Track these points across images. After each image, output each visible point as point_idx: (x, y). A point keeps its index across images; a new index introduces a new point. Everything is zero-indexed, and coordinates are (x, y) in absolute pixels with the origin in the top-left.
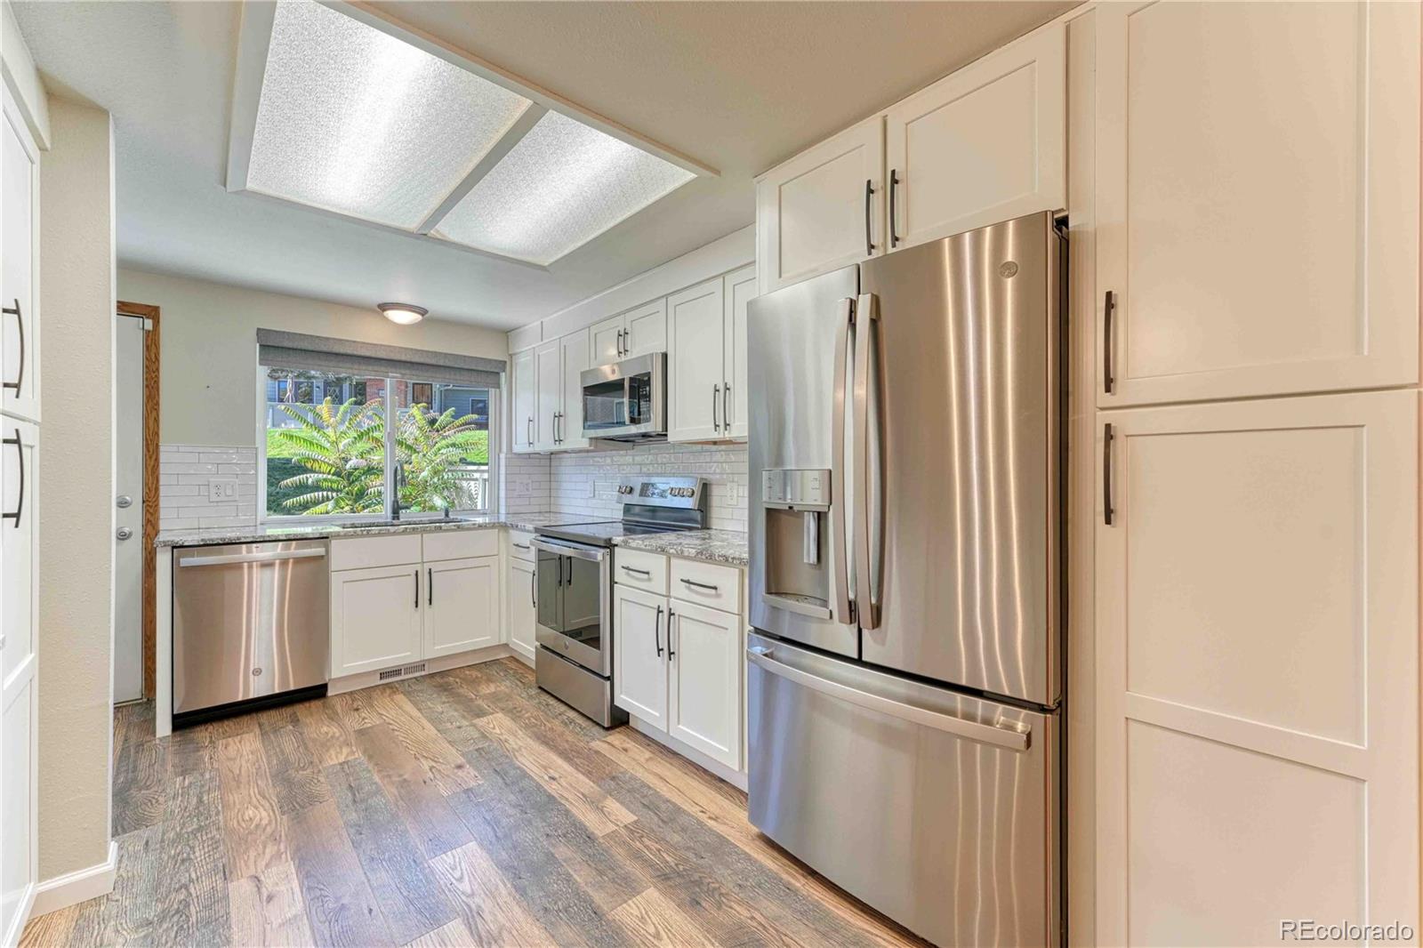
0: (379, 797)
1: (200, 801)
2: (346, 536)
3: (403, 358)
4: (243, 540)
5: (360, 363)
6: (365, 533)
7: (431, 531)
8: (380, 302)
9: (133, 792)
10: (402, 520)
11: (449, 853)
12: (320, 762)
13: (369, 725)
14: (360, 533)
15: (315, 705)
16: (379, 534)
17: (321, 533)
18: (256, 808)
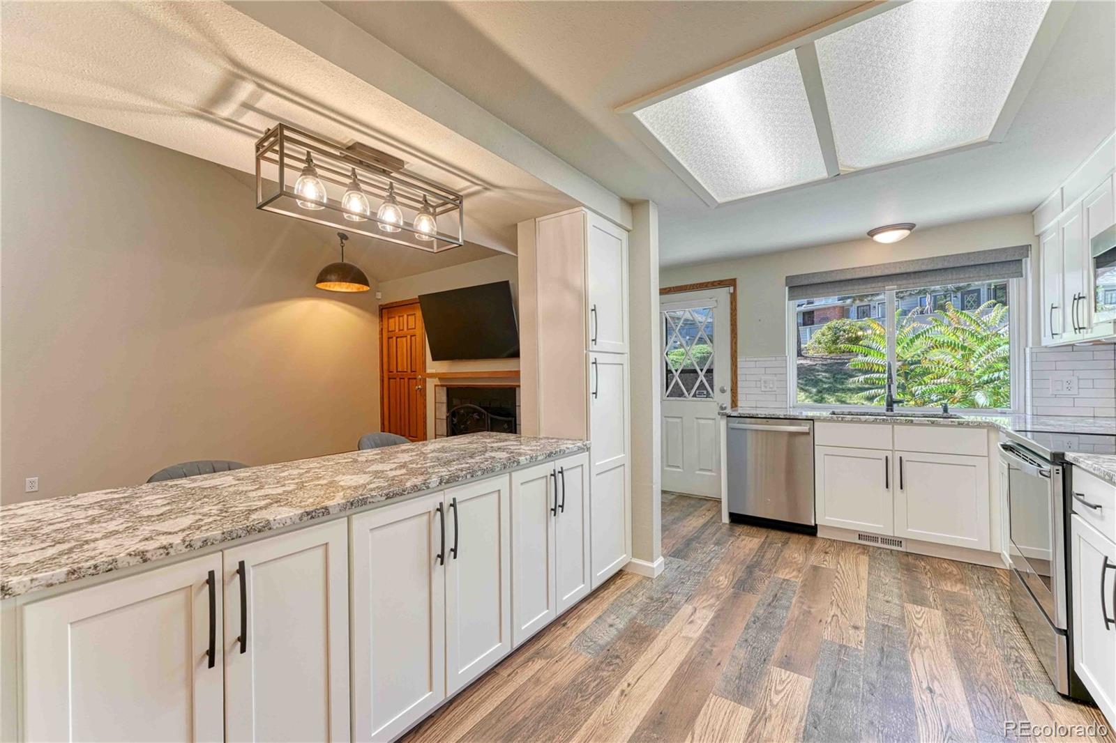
0: (784, 611)
1: (710, 560)
2: (831, 420)
3: (898, 271)
4: (759, 416)
5: (859, 284)
6: (840, 419)
7: (901, 423)
8: (868, 231)
9: (694, 543)
10: (895, 412)
11: (788, 672)
12: (775, 572)
13: (824, 566)
14: (836, 419)
15: (807, 538)
16: (852, 421)
17: (807, 416)
18: (726, 578)
